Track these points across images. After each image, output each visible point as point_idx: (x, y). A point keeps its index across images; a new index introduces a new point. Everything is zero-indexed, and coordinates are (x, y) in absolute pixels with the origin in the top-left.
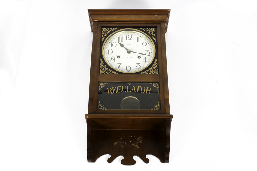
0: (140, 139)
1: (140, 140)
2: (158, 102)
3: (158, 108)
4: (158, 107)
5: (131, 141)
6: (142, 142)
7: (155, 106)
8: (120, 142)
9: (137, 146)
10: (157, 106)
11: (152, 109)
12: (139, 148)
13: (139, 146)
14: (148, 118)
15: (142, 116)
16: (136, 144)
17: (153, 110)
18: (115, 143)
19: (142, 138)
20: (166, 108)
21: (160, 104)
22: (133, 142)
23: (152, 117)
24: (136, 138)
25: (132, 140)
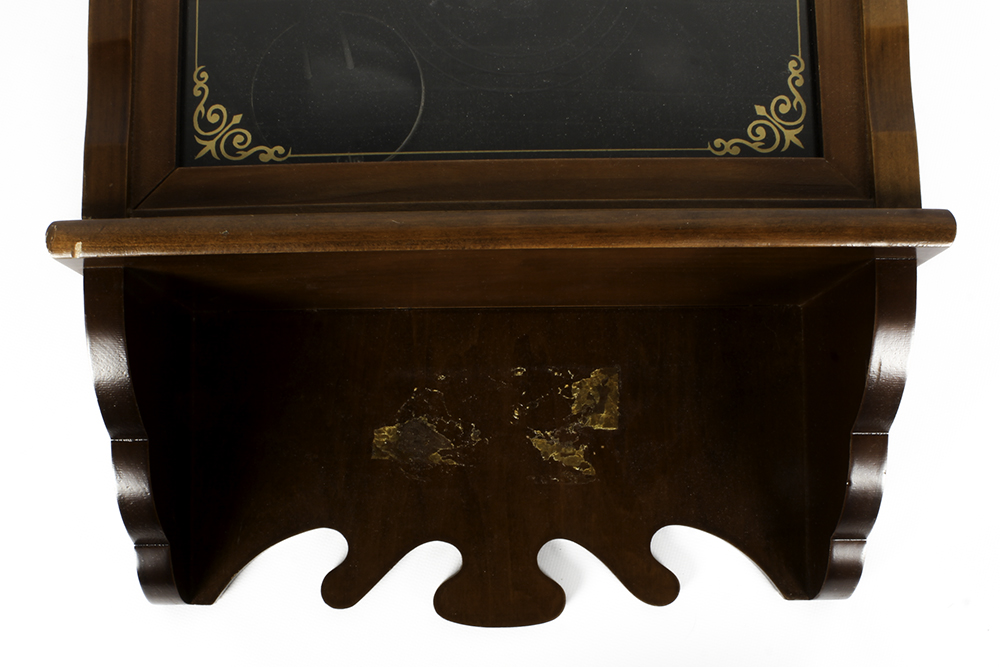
0: (602, 390)
1: (603, 398)
2: (795, 69)
3: (791, 136)
4: (792, 115)
5: (521, 410)
6: (621, 421)
7: (760, 110)
8: (423, 419)
9: (577, 456)
10: (784, 109)
11: (730, 146)
12: (591, 470)
13: (587, 454)
14: (697, 244)
15: (635, 233)
16: (564, 438)
17: (736, 151)
18: (386, 433)
19: (615, 385)
20: (879, 136)
21: (813, 90)
22: (536, 420)
23: (740, 232)
24: (560, 382)
25: (524, 400)
